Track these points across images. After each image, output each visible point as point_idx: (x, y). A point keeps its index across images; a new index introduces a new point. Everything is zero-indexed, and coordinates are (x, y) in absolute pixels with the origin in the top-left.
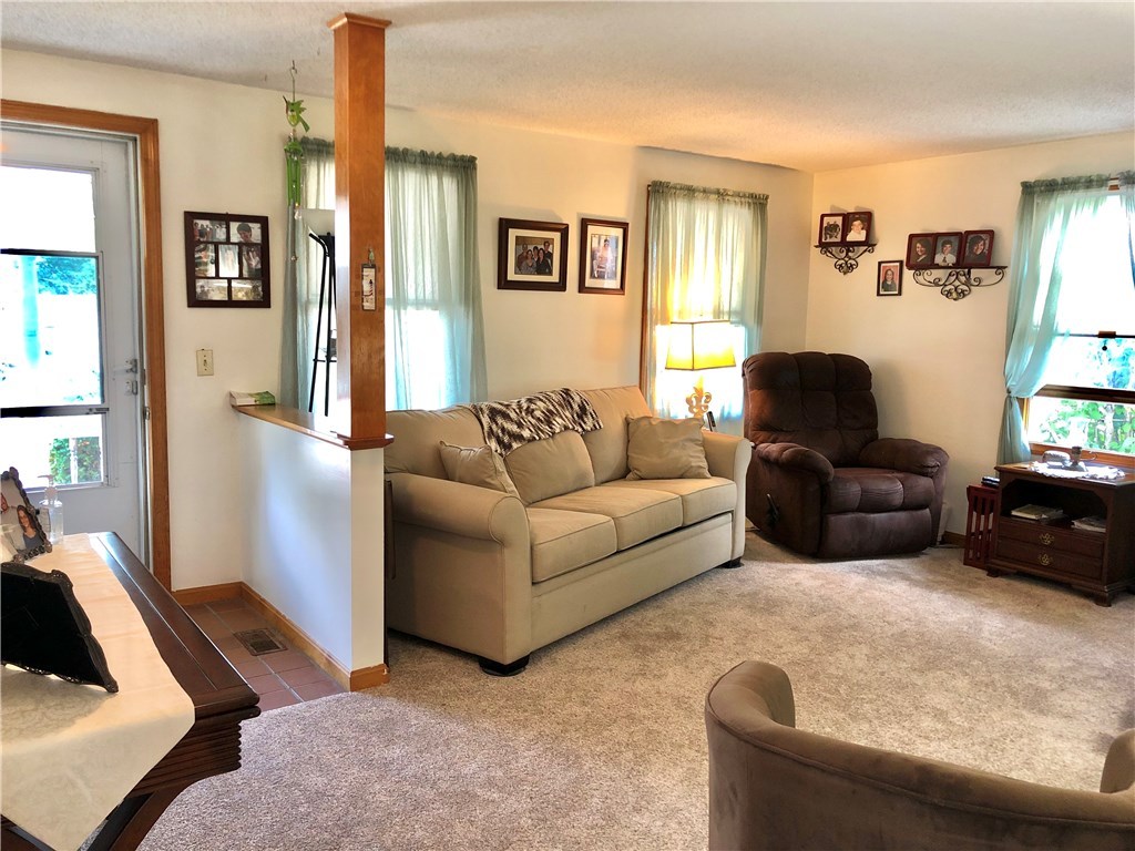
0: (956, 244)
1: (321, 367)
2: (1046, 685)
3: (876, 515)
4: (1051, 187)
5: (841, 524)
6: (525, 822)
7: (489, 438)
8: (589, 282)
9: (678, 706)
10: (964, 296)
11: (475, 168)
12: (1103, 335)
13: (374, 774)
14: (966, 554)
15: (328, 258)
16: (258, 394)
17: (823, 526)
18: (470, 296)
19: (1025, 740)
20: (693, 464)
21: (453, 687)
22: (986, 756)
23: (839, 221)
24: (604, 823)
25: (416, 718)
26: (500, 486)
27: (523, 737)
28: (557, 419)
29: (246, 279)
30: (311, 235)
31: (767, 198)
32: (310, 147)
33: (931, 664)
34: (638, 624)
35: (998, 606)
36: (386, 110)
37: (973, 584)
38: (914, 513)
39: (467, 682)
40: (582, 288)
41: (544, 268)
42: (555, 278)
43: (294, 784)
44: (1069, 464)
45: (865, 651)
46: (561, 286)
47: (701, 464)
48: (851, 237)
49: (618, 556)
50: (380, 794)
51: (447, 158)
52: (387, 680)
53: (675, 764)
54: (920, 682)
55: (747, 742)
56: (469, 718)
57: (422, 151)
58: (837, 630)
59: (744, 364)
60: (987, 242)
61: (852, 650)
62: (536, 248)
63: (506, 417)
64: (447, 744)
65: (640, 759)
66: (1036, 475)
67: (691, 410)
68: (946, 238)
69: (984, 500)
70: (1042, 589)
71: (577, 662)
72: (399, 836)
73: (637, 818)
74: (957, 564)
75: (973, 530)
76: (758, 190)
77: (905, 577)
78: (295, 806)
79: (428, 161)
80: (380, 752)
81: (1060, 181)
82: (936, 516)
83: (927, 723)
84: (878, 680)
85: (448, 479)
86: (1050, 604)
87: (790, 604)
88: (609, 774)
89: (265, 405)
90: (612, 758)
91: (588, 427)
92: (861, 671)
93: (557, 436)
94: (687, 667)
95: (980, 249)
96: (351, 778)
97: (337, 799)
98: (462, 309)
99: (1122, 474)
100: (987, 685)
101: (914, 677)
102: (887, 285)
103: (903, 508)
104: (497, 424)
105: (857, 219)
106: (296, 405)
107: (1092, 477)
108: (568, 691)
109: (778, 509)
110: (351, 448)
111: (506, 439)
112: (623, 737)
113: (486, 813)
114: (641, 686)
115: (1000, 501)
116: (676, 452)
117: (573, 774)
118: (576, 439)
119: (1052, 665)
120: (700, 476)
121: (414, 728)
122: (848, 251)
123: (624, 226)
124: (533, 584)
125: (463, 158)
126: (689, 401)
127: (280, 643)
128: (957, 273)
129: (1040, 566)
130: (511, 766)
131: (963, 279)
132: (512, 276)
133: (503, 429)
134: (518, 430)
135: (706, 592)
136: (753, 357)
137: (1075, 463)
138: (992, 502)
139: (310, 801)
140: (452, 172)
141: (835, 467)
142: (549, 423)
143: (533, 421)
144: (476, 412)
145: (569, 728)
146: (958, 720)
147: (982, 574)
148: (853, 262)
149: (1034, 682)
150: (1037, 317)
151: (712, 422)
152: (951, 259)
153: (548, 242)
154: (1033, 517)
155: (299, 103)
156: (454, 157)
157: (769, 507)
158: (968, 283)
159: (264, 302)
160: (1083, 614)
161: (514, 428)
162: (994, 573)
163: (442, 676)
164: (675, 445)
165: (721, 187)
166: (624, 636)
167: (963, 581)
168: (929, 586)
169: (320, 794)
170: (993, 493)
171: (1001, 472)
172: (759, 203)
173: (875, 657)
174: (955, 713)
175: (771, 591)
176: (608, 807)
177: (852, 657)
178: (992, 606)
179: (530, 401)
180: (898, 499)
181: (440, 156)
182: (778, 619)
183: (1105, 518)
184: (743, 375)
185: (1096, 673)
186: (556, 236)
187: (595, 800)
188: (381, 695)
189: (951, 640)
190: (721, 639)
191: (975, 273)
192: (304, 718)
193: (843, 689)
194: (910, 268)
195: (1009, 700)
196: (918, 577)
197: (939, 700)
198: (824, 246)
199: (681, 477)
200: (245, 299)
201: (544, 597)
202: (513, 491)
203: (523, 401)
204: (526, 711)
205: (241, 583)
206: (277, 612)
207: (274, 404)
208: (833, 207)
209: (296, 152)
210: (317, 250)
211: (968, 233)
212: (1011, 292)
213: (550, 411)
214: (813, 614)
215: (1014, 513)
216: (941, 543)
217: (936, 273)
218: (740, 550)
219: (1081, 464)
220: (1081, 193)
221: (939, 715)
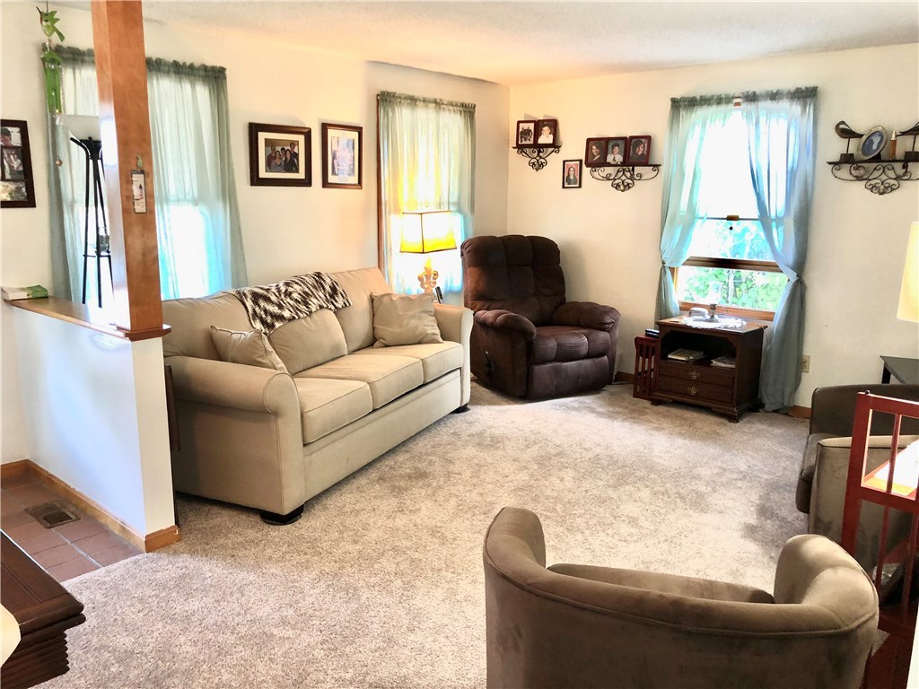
0: (622, 146)
1: (92, 262)
2: (703, 488)
3: (569, 363)
4: (692, 103)
5: (542, 371)
6: (319, 653)
7: (254, 320)
8: (331, 179)
9: (433, 535)
10: (629, 188)
11: (225, 78)
12: (730, 218)
13: (177, 628)
14: (635, 389)
15: (91, 161)
16: (30, 288)
17: (529, 375)
18: (228, 193)
19: (695, 535)
20: (429, 332)
21: (240, 539)
22: (669, 551)
23: (531, 126)
24: (385, 645)
25: (210, 570)
26: (270, 365)
27: (308, 577)
28: (312, 299)
29: (8, 180)
30: (72, 139)
31: (474, 108)
32: (65, 55)
33: (621, 481)
34: (391, 468)
35: (663, 429)
36: (145, 24)
37: (642, 412)
38: (596, 360)
39: (251, 534)
40: (326, 184)
41: (291, 166)
42: (301, 175)
43: (103, 647)
44: (708, 317)
45: (571, 475)
46: (307, 182)
47: (434, 331)
48: (542, 140)
49: (374, 414)
50: (185, 646)
51: (199, 69)
52: (179, 539)
53: (436, 586)
54: (615, 496)
55: (529, 592)
56: (258, 565)
57: (175, 62)
58: (549, 460)
59: (462, 247)
60: (646, 145)
61: (561, 474)
62: (283, 149)
63: (267, 300)
64: (241, 591)
65: (408, 586)
66: (685, 327)
67: (422, 286)
68: (615, 142)
69: (648, 347)
70: (691, 413)
71: (345, 506)
72: (208, 681)
73: (412, 637)
74: (629, 397)
75: (640, 370)
76: (468, 101)
77: (593, 411)
78: (106, 667)
79: (180, 70)
80: (180, 607)
81: (698, 97)
82: (612, 361)
83: (625, 529)
84: (584, 497)
85: (221, 359)
86: (698, 424)
87: (509, 440)
88: (384, 601)
89: (38, 298)
90: (385, 587)
91: (340, 304)
92: (570, 491)
93: (314, 315)
94: (436, 501)
95: (640, 151)
96: (156, 634)
97: (146, 655)
98: (220, 205)
99: (745, 323)
100: (663, 494)
101: (610, 492)
102: (571, 180)
103: (588, 356)
104: (260, 307)
105: (546, 125)
106: (69, 297)
107: (726, 327)
108: (341, 532)
109: (495, 363)
110: (132, 339)
111: (269, 319)
112: (392, 568)
113: (283, 650)
114: (400, 521)
115: (660, 347)
116: (413, 322)
117: (354, 605)
118: (330, 316)
119: (705, 472)
120: (434, 341)
121: (209, 580)
122: (539, 152)
123: (359, 130)
124: (305, 445)
125: (213, 69)
126: (420, 279)
127: (73, 513)
128: (624, 170)
129: (688, 395)
130: (300, 605)
131: (628, 174)
132: (263, 174)
133: (266, 311)
134: (279, 311)
135: (443, 434)
136: (469, 240)
137: (712, 317)
138: (654, 348)
139: (119, 661)
140: (204, 81)
141: (536, 326)
142: (306, 304)
143: (292, 302)
144: (241, 297)
145: (345, 564)
146: (646, 524)
147: (647, 403)
148: (543, 161)
149: (695, 488)
150: (684, 205)
151: (440, 296)
152: (619, 159)
153: (293, 144)
154: (684, 359)
155: (54, 13)
156: (205, 68)
157: (486, 362)
158: (632, 178)
159: (29, 202)
160: (722, 430)
161: (275, 310)
162: (656, 402)
163: (229, 530)
164: (413, 317)
165: (438, 96)
166: (382, 479)
167: (634, 411)
168: (611, 416)
169: (130, 654)
170: (654, 342)
171: (660, 326)
172: (468, 111)
173: (578, 480)
174: (643, 518)
175: (492, 429)
176: (387, 631)
177: (562, 480)
178: (659, 429)
179: (287, 284)
180: (584, 350)
181: (192, 67)
182: (501, 452)
183: (734, 356)
184: (462, 255)
185: (735, 476)
186: (301, 139)
187: (375, 626)
188: (175, 553)
189: (632, 460)
190: (460, 474)
191: (638, 170)
192: (104, 583)
193: (559, 507)
194: (588, 166)
195: (680, 503)
196: (601, 410)
197: (629, 509)
198: (520, 148)
199: (419, 343)
200: (9, 199)
201: (314, 455)
202: (282, 368)
203: (281, 285)
204: (306, 554)
205: (27, 461)
206: (67, 485)
207: (46, 297)
208: (526, 115)
209: (53, 61)
210: (79, 154)
211: (632, 138)
212: (664, 184)
213: (305, 293)
214: (528, 447)
215: (670, 356)
216: (616, 380)
217: (608, 170)
218: (467, 399)
219: (716, 316)
220: (714, 108)
221: (633, 521)
